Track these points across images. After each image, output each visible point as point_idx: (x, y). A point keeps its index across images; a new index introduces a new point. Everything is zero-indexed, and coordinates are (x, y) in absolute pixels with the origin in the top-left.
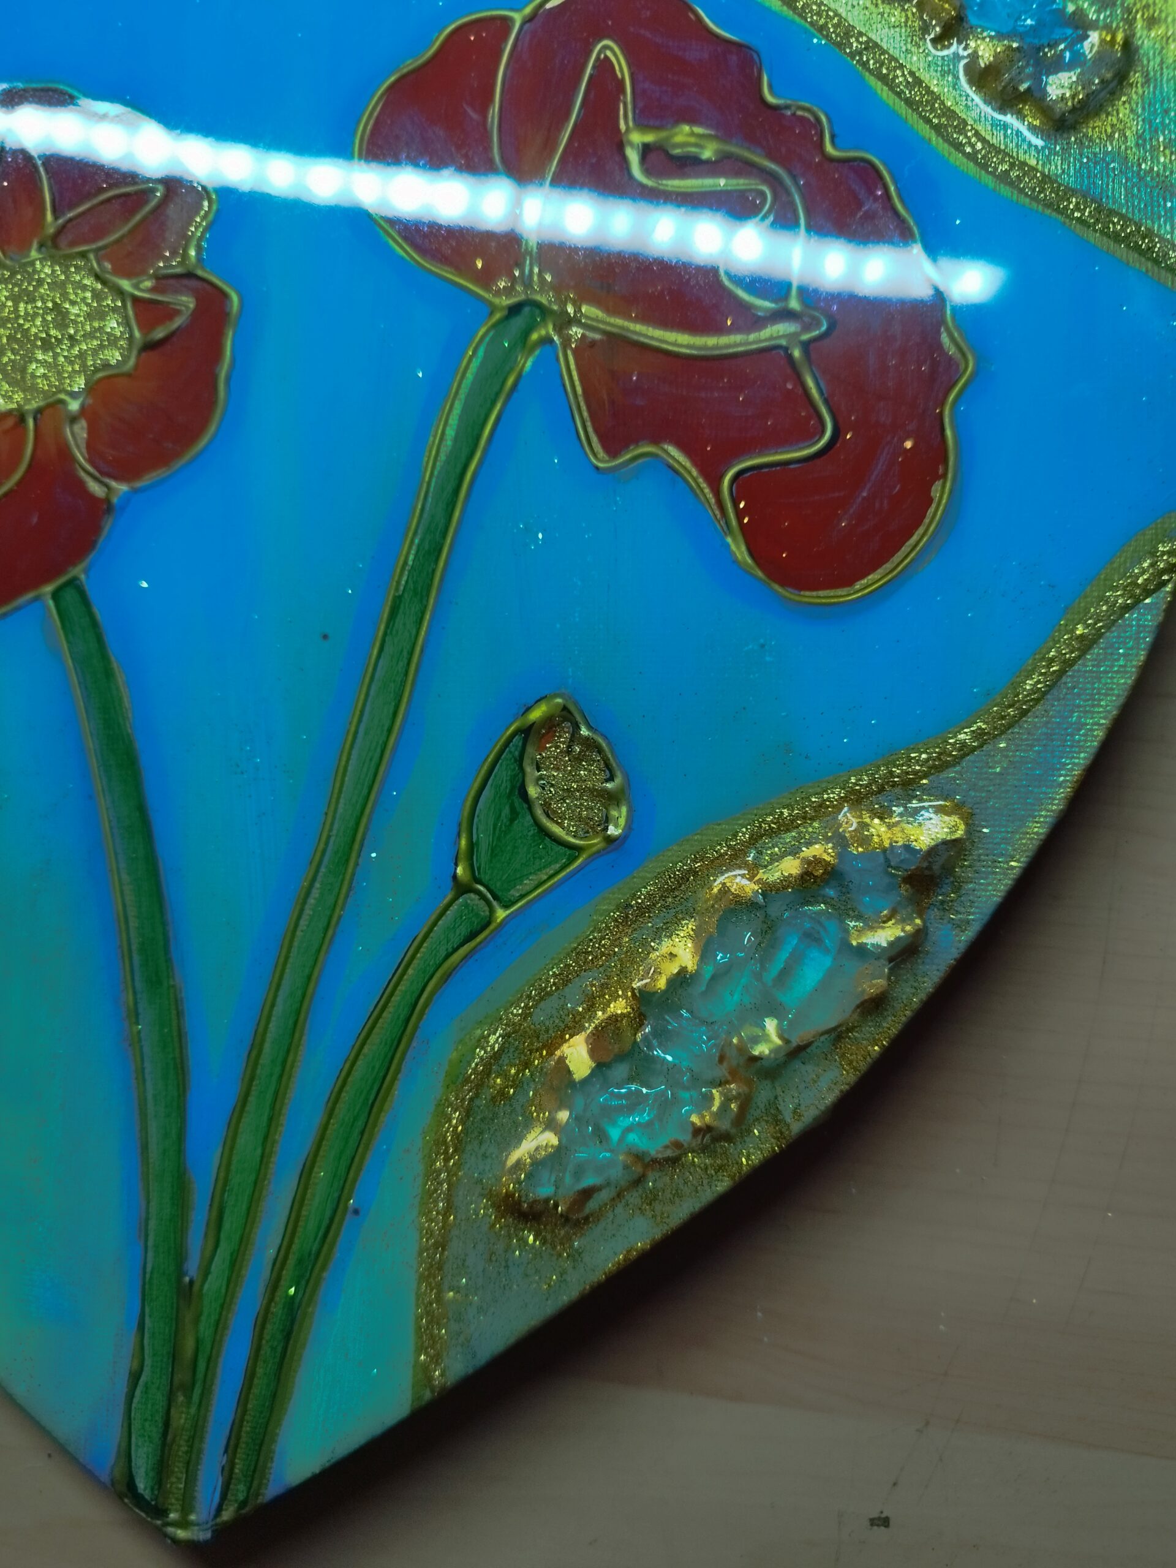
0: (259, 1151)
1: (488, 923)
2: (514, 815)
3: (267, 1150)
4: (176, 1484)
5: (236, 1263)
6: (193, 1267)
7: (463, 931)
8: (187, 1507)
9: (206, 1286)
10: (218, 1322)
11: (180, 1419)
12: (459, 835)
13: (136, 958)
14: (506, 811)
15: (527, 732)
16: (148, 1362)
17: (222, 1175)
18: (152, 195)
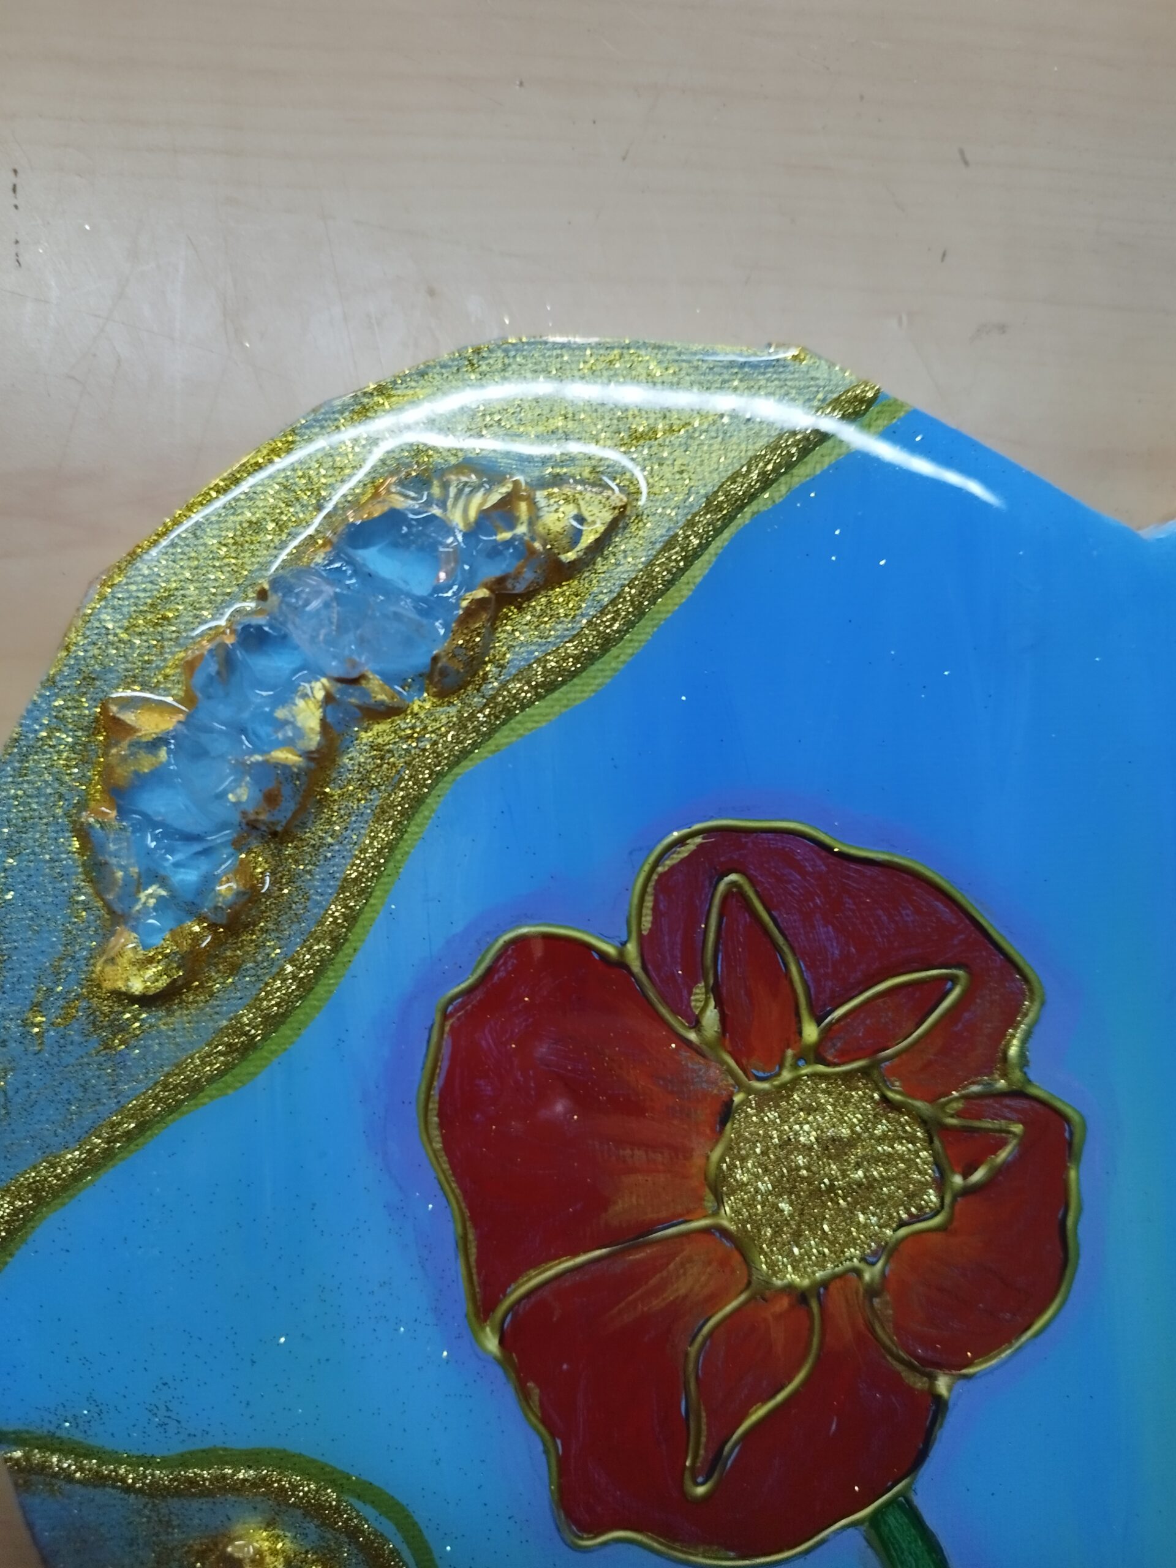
18: (949, 984)
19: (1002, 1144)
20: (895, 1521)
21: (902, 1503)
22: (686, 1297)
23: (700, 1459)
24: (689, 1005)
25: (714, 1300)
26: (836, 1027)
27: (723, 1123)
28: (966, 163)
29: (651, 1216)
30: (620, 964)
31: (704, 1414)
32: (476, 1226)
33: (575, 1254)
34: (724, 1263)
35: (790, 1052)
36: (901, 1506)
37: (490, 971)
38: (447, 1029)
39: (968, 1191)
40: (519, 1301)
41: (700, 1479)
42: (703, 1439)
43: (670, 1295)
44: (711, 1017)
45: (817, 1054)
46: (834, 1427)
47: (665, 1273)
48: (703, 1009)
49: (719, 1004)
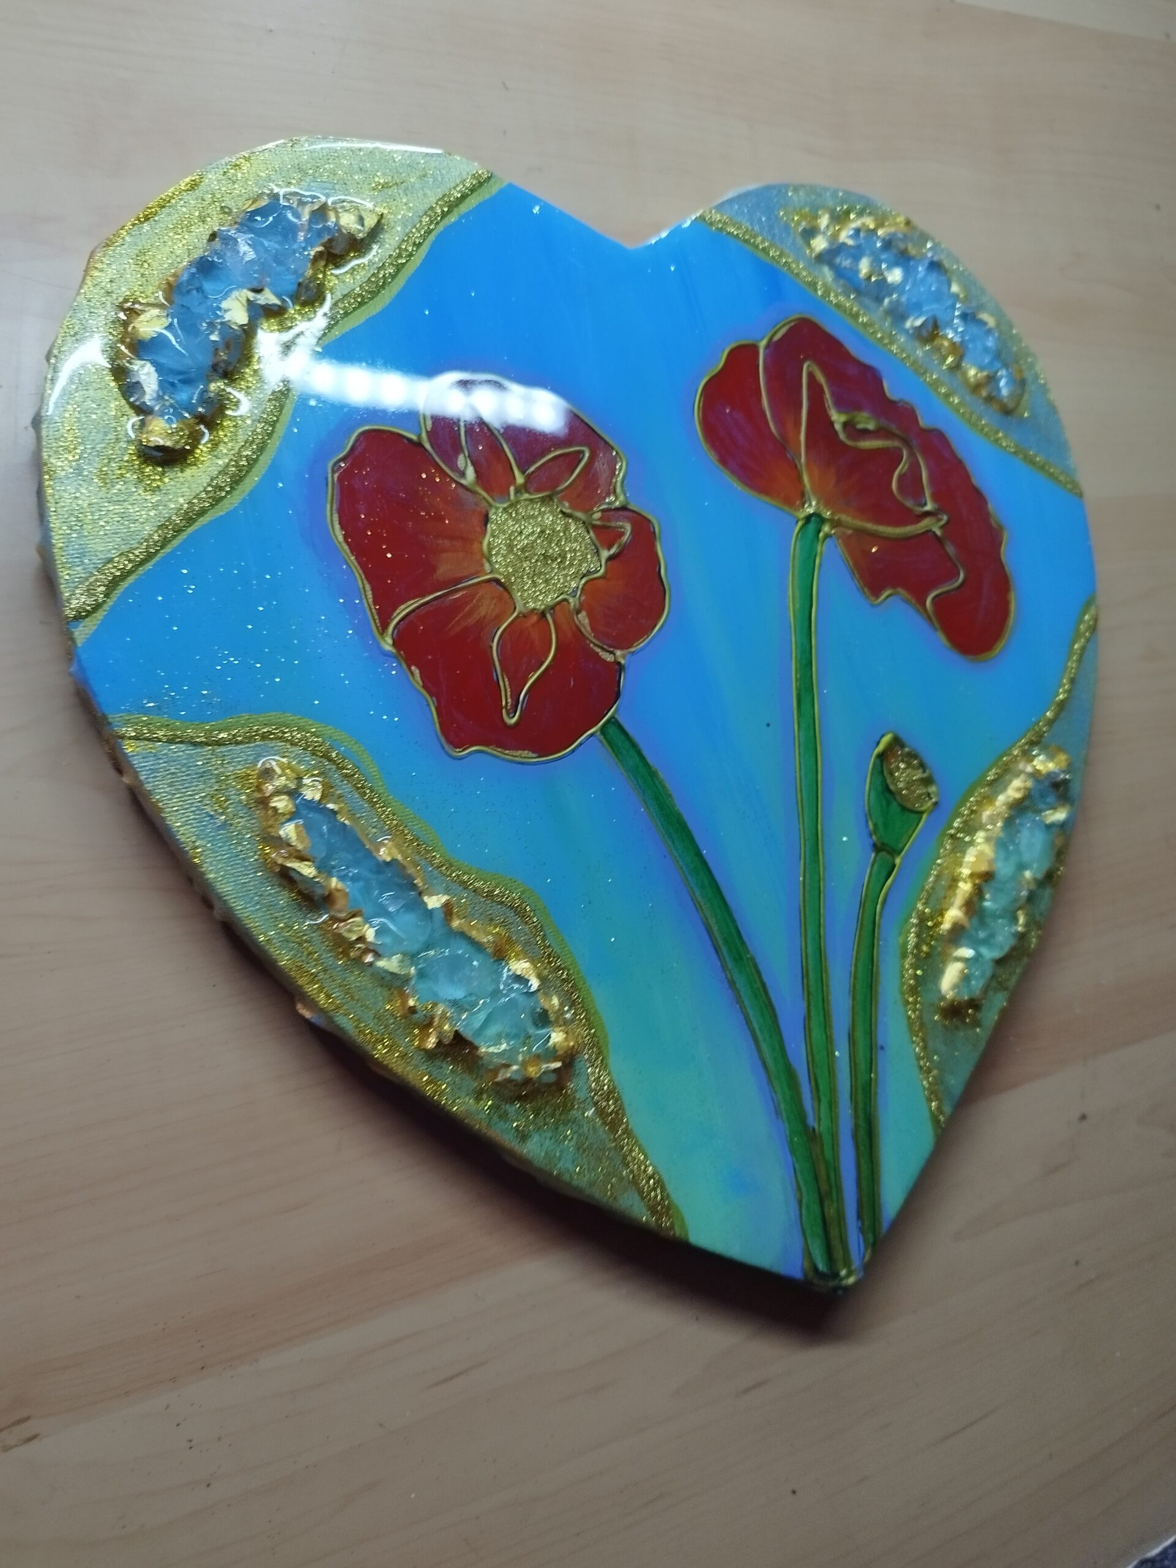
0: (824, 1036)
1: (894, 866)
2: (888, 803)
3: (828, 1033)
4: (838, 1254)
5: (832, 1105)
6: (811, 1121)
7: (884, 874)
8: (847, 1263)
9: (821, 1128)
10: (833, 1145)
11: (831, 1211)
12: (867, 822)
13: (724, 950)
14: (884, 803)
15: (882, 756)
16: (804, 1189)
17: (810, 1059)
18: (581, 456)
19: (623, 534)
20: (612, 730)
21: (613, 721)
22: (484, 617)
23: (509, 704)
24: (458, 467)
25: (499, 619)
26: (532, 477)
27: (486, 525)
28: (507, 88)
29: (459, 575)
30: (419, 445)
31: (506, 680)
33: (423, 596)
34: (500, 598)
35: (512, 489)
36: (613, 723)
37: (353, 448)
38: (336, 479)
39: (610, 559)
40: (398, 623)
41: (512, 715)
42: (509, 694)
43: (476, 617)
44: (470, 473)
45: (525, 487)
46: (572, 683)
47: (472, 605)
48: (466, 467)
49: (474, 464)
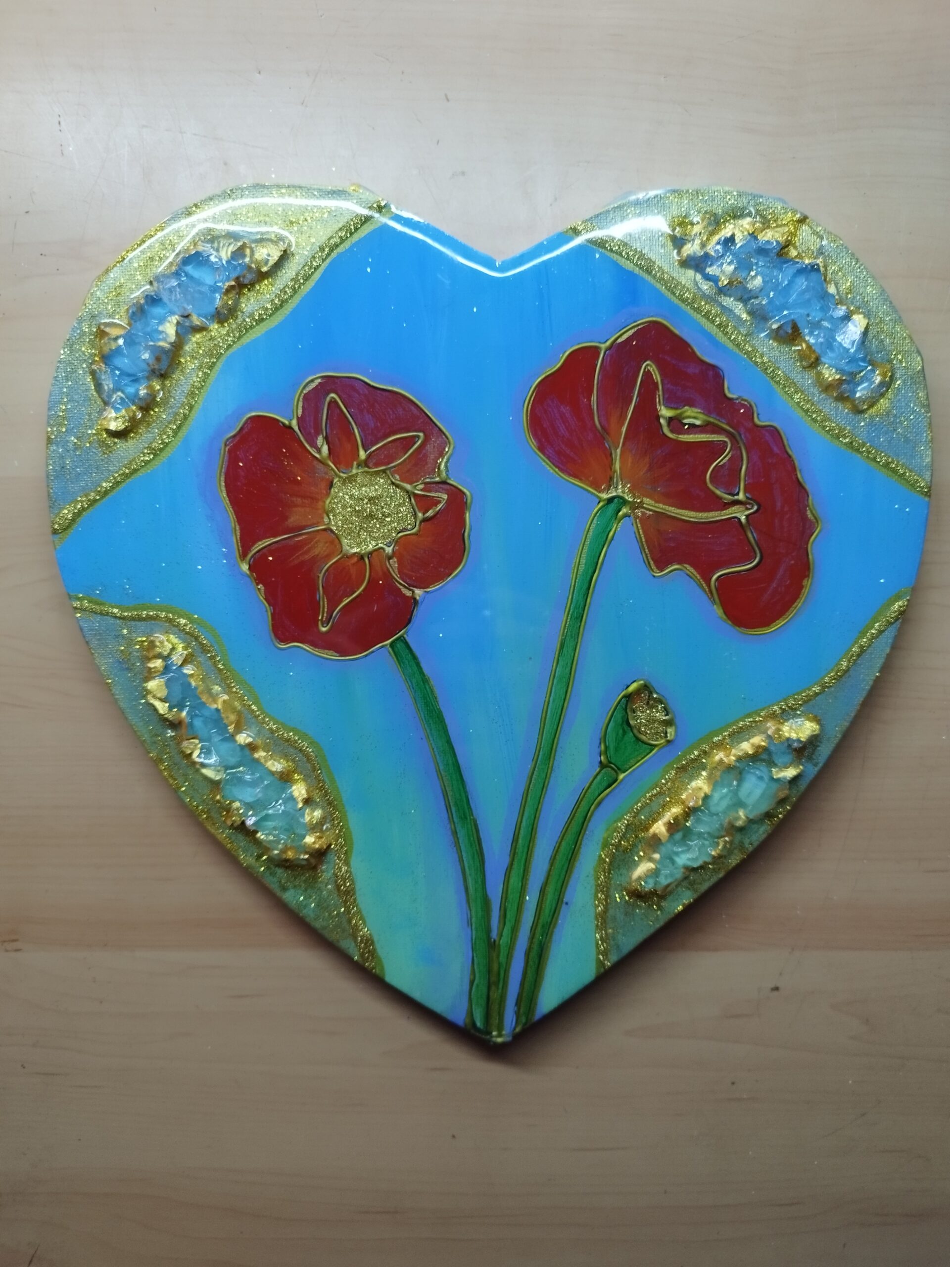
0: (520, 884)
1: (616, 780)
2: (624, 733)
3: (524, 883)
4: (495, 1021)
5: (515, 930)
6: (494, 935)
7: (605, 784)
8: (500, 1028)
9: (501, 941)
10: (508, 955)
11: (495, 995)
12: (600, 743)
13: (454, 809)
14: (621, 732)
15: (629, 697)
16: (477, 975)
17: (504, 896)
18: (417, 439)
19: (439, 502)
20: (399, 645)
21: (402, 639)
22: (318, 555)
23: (325, 618)
24: (316, 444)
25: (328, 557)
26: (373, 454)
27: (330, 489)
28: (448, 100)
29: (304, 523)
30: (290, 428)
31: (326, 600)
32: (239, 524)
33: (275, 536)
34: (332, 542)
35: (355, 463)
36: (402, 640)
37: (242, 429)
38: (227, 450)
39: (425, 520)
40: (255, 554)
41: (325, 625)
42: (326, 610)
43: (312, 554)
44: (325, 449)
45: (366, 463)
46: (375, 608)
47: (310, 545)
48: (322, 446)
49: (328, 443)
